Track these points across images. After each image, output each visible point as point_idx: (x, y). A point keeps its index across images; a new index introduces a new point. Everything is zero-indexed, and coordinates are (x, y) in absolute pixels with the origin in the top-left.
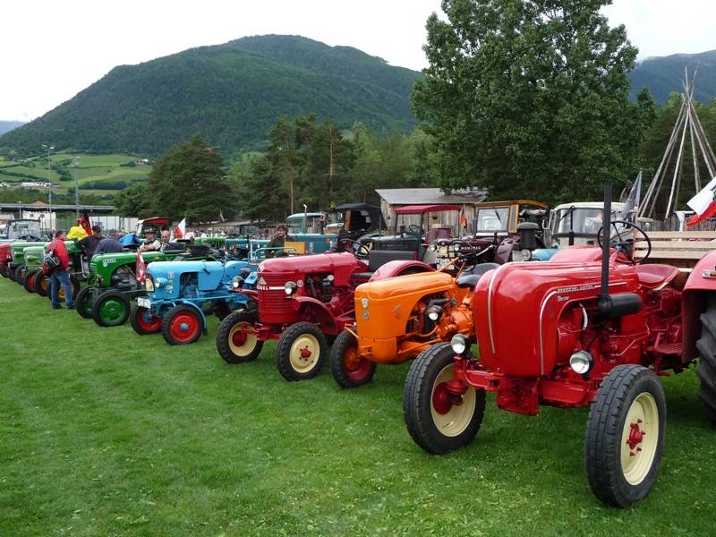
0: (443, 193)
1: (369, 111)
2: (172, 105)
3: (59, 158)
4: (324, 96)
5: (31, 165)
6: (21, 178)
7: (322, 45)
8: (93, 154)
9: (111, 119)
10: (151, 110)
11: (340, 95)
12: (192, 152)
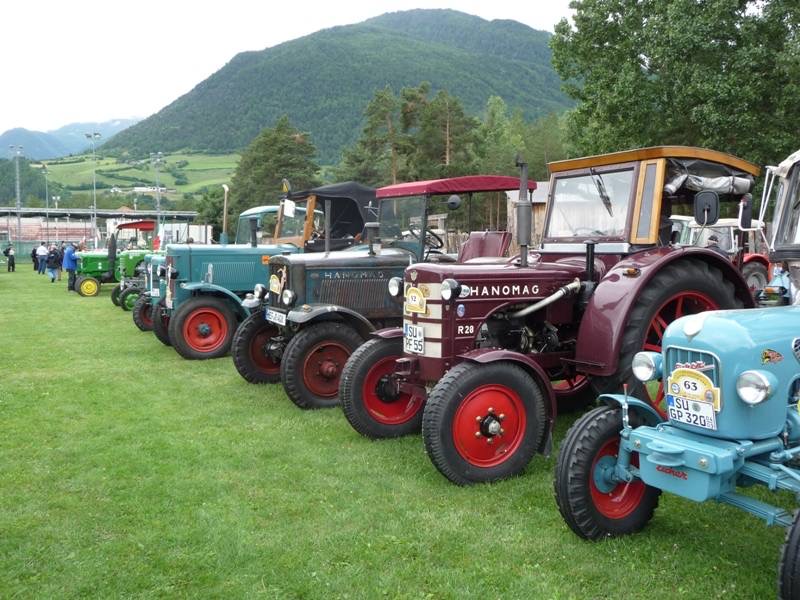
1: (533, 98)
2: (300, 95)
3: (174, 159)
4: (478, 81)
5: (145, 167)
6: (134, 183)
7: (478, 20)
8: (212, 154)
9: (232, 113)
10: (276, 102)
11: (497, 79)
12: (275, 140)
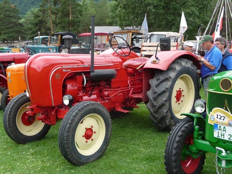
0: (120, 29)
